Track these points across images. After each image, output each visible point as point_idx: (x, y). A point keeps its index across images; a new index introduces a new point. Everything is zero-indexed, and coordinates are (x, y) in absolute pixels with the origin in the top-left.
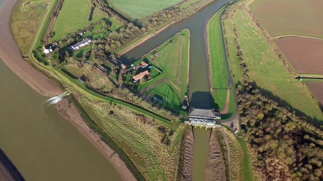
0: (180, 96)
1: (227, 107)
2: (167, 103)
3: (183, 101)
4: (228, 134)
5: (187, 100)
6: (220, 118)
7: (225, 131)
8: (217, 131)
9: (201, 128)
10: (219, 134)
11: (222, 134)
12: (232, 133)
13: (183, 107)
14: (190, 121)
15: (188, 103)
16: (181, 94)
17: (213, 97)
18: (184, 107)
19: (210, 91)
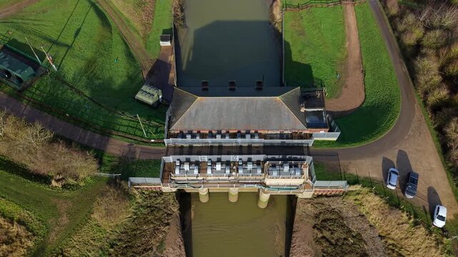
0: (137, 43)
1: (355, 79)
2: (59, 78)
3: (149, 66)
4: (396, 234)
5: (172, 58)
6: (334, 137)
7: (374, 217)
8: (328, 220)
9: (233, 199)
10: (339, 234)
11: (358, 237)
12: (422, 231)
13: (140, 96)
14: (166, 173)
15: (173, 75)
16: (145, 37)
17: (286, 37)
18: (148, 96)
19: (273, 16)
